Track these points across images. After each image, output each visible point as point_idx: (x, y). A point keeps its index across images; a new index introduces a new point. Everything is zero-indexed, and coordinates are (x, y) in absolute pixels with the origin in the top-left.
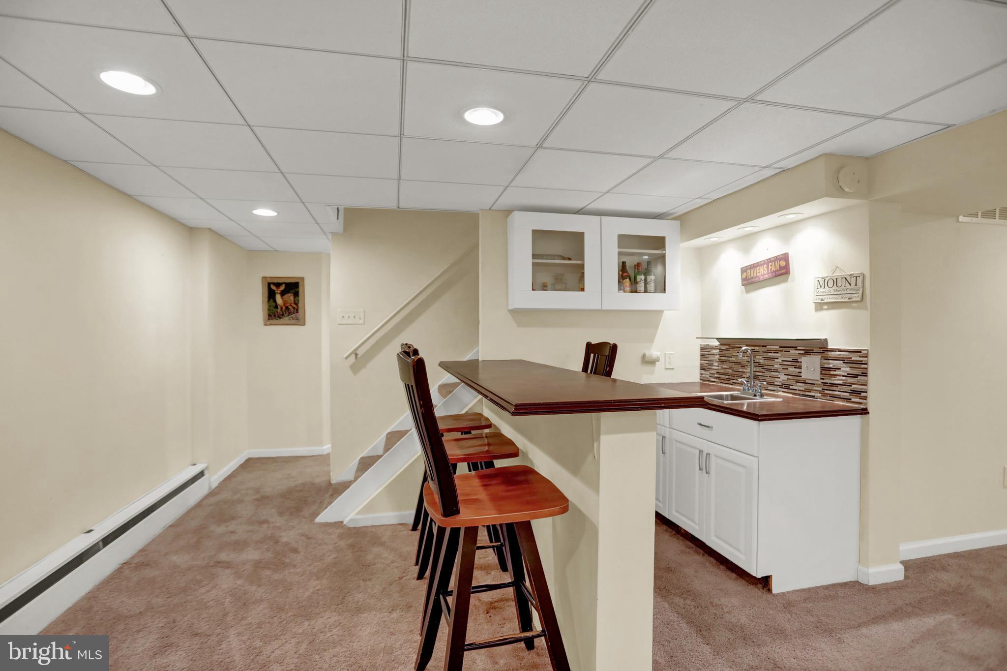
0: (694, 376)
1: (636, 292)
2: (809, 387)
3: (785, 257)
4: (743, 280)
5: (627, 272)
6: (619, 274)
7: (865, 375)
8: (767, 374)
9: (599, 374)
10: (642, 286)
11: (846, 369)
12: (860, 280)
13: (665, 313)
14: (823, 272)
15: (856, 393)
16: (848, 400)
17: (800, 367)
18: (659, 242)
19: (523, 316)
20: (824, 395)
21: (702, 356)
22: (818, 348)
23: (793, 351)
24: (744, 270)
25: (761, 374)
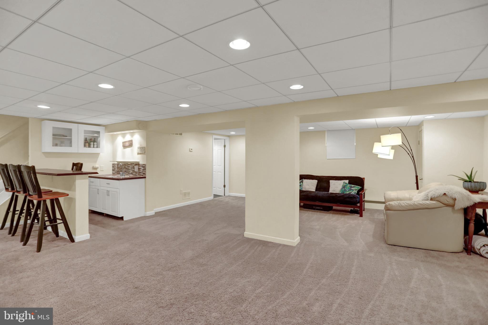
0: (111, 172)
1: (90, 147)
2: (136, 173)
3: (132, 141)
4: (123, 145)
5: (87, 141)
6: (84, 142)
7: (145, 169)
8: (128, 171)
9: (78, 170)
10: (92, 146)
11: (142, 168)
12: (145, 148)
13: (101, 154)
14: (139, 146)
15: (144, 174)
16: (143, 175)
17: (134, 169)
18: (98, 133)
19: (48, 154)
20: (139, 175)
21: (113, 167)
22: (137, 164)
23: (133, 165)
24: (123, 143)
25: (126, 171)
